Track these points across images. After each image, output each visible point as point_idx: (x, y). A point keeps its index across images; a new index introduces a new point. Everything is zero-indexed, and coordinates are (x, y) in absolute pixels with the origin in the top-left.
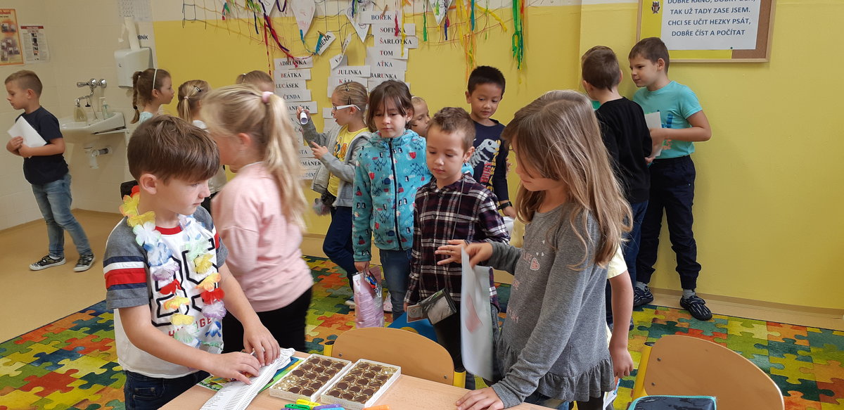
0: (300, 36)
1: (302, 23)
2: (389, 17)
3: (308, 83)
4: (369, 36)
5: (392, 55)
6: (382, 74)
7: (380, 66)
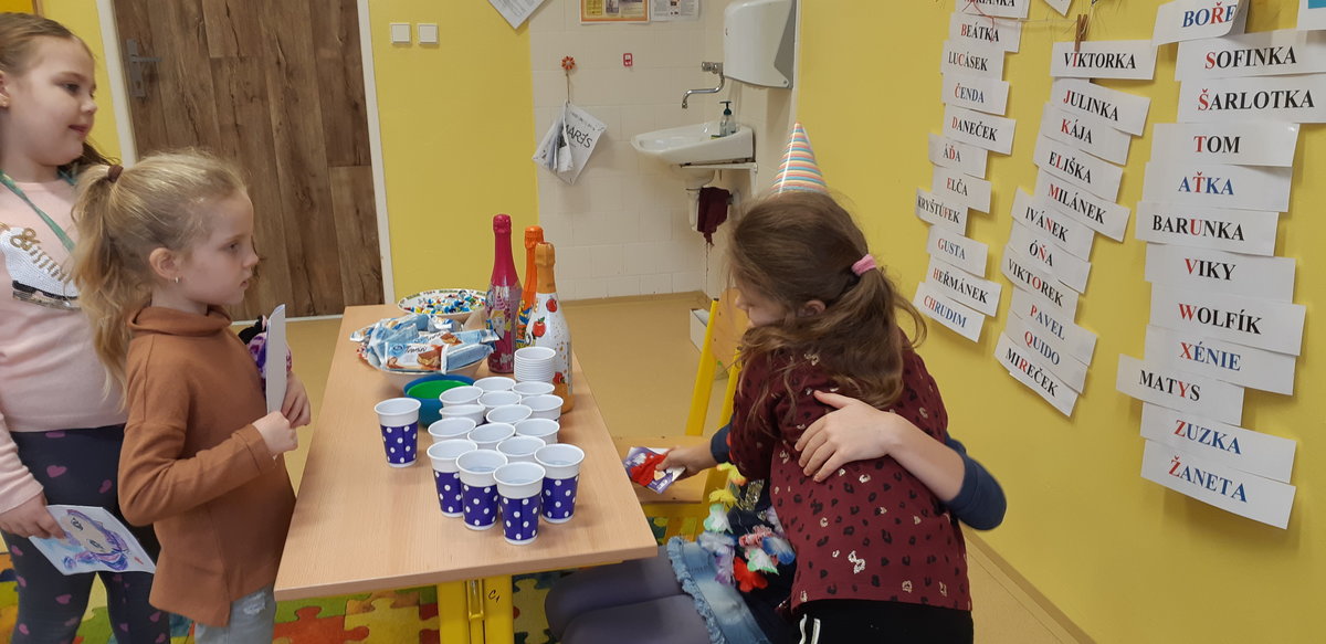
5: (1236, 151)
6: (1193, 221)
7: (1188, 190)
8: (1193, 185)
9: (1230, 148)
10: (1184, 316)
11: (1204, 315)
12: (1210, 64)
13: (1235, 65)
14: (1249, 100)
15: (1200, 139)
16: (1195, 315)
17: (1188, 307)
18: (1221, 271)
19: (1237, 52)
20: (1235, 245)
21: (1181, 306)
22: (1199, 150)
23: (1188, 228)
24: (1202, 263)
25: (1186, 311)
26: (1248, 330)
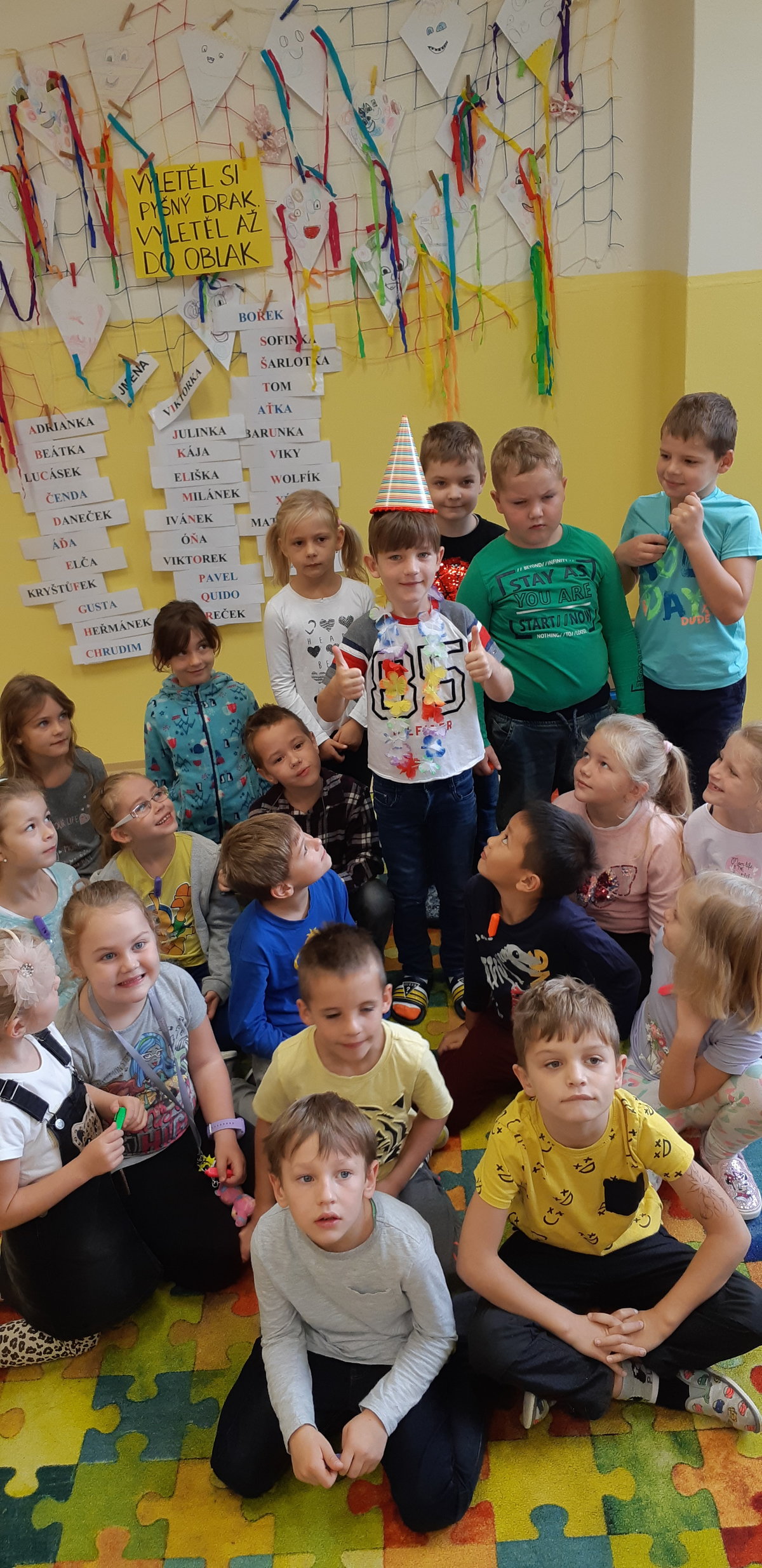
0: (73, 369)
1: (76, 339)
2: (277, 315)
3: (101, 462)
4: (239, 354)
5: (289, 389)
6: (271, 430)
7: (264, 413)
8: (266, 410)
9: (285, 388)
10: (274, 481)
11: (287, 479)
12: (263, 343)
13: (279, 343)
14: (291, 363)
15: (266, 384)
16: (282, 481)
17: (277, 477)
18: (292, 454)
19: (279, 337)
20: (299, 438)
21: (272, 477)
22: (267, 390)
23: (268, 433)
24: (280, 451)
25: (275, 479)
26: (314, 480)
